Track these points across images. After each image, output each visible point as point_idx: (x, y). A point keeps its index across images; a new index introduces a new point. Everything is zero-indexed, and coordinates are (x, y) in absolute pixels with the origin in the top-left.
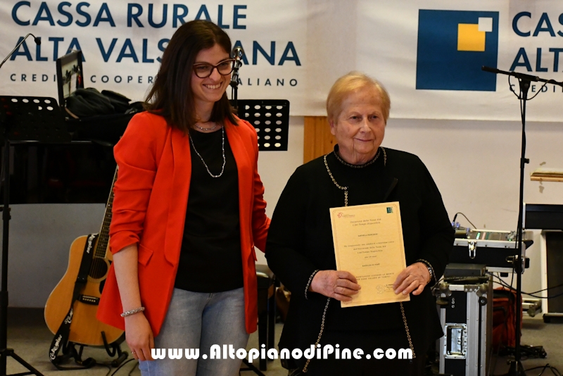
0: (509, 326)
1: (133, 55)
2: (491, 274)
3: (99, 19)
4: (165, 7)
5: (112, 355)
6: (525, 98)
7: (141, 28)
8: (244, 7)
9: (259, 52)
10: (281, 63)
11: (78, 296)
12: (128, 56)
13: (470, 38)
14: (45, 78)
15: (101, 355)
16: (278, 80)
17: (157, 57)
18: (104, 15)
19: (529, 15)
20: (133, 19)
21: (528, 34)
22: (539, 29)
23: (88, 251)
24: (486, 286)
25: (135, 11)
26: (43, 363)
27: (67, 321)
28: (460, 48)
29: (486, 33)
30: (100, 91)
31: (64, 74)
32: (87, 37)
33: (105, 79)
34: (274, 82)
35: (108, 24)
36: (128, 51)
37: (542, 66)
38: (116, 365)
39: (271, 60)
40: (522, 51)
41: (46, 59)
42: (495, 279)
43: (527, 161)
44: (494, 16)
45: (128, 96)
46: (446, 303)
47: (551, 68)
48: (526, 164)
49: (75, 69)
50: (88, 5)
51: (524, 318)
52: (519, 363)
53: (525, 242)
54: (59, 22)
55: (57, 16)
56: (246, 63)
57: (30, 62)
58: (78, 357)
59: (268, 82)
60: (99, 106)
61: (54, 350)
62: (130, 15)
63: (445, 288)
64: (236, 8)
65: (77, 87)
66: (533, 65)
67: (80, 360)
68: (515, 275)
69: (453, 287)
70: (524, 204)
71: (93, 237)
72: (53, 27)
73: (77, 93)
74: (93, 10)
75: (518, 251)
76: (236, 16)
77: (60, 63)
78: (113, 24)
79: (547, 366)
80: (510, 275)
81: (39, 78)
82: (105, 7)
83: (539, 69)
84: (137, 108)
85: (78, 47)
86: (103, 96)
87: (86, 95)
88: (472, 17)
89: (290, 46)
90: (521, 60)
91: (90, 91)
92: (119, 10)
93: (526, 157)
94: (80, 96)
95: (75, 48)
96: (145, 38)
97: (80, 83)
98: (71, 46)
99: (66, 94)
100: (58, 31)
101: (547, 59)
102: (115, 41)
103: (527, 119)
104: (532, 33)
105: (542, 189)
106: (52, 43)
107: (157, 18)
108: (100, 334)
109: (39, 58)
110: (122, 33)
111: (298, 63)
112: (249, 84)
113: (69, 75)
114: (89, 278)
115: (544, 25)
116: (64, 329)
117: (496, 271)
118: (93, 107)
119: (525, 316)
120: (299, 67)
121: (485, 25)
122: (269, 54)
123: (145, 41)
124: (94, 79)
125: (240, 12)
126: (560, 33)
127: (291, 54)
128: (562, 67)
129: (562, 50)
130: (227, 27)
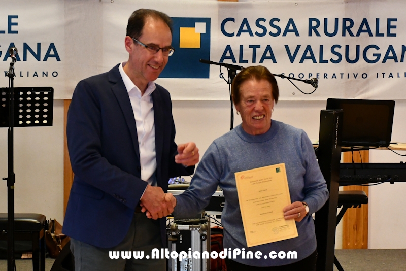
2: (209, 216)
8: (16, 17)
9: (28, 51)
10: (45, 59)
13: (190, 38)
16: (43, 73)
19: (233, 20)
21: (233, 35)
22: (241, 31)
24: (206, 226)
28: (181, 46)
29: (201, 34)
34: (40, 74)
37: (244, 59)
39: (38, 57)
40: (228, 48)
42: (212, 220)
44: (207, 21)
46: (176, 239)
47: (250, 60)
56: (19, 60)
59: (36, 74)
63: (174, 228)
64: (10, 17)
66: (237, 58)
69: (181, 227)
76: (10, 24)
83: (241, 61)
88: (190, 22)
89: (52, 46)
90: (228, 54)
101: (248, 53)
104: (236, 34)
111: (58, 59)
112: (21, 76)
115: (245, 28)
117: (212, 214)
120: (59, 62)
121: (200, 28)
122: (36, 53)
125: (13, 20)
126: (257, 33)
127: (53, 52)
128: (258, 59)
129: (259, 46)
130: (3, 32)
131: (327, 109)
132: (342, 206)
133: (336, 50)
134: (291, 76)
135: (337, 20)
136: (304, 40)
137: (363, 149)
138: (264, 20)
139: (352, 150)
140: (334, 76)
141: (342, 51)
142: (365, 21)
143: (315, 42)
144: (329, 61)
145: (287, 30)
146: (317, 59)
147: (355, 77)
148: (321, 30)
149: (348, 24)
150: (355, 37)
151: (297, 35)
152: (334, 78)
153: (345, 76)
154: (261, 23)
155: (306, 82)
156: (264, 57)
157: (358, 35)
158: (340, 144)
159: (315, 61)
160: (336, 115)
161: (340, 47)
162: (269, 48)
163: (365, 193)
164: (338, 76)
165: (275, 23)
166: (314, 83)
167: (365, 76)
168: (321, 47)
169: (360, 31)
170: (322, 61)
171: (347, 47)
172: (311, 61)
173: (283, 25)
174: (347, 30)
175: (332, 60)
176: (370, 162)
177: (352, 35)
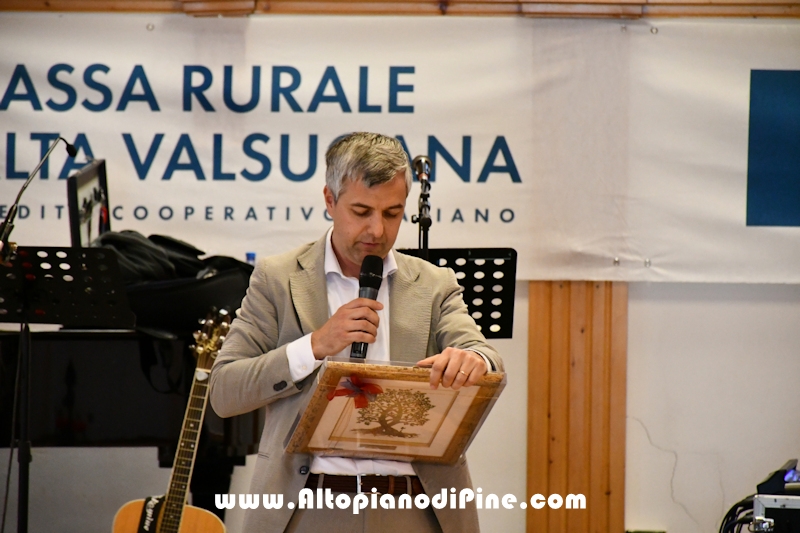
1: (195, 166)
3: (128, 96)
4: (257, 71)
7: (210, 114)
8: (410, 70)
9: (439, 157)
10: (483, 178)
12: (184, 167)
16: (478, 212)
17: (241, 169)
20: (194, 98)
25: (197, 79)
30: (146, 237)
32: (105, 131)
33: (140, 213)
34: (468, 214)
35: (145, 105)
36: (184, 162)
39: (464, 172)
41: (26, 175)
45: (199, 246)
50: (105, 69)
54: (51, 104)
55: (45, 92)
59: (458, 216)
60: (148, 266)
62: (187, 87)
64: (395, 71)
65: (100, 230)
72: (38, 113)
73: (104, 241)
74: (117, 80)
76: (395, 88)
78: (155, 107)
82: (139, 72)
84: (216, 267)
85: (91, 153)
86: (152, 245)
87: (119, 243)
89: (500, 144)
91: (130, 236)
92: (167, 79)
96: (218, 132)
97: (105, 224)
99: (84, 242)
100: (48, 120)
102: (158, 138)
106: (37, 144)
107: (242, 92)
109: (12, 174)
110: (172, 123)
111: (516, 178)
118: (136, 266)
120: (517, 185)
122: (460, 161)
123: (218, 139)
124: (118, 213)
125: (403, 79)
127: (502, 160)
130: (377, 109)
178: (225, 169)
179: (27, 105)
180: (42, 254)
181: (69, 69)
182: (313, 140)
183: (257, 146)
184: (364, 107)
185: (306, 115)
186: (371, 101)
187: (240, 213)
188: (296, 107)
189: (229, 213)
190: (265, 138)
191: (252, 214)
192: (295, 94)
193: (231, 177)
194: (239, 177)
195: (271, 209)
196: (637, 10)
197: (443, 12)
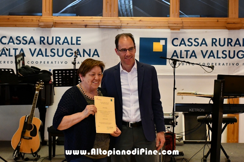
0: (171, 145)
1: (42, 54)
3: (30, 42)
4: (53, 37)
5: (35, 156)
6: (175, 67)
7: (45, 45)
8: (80, 37)
9: (85, 53)
10: (93, 56)
11: (23, 136)
12: (40, 54)
13: (157, 47)
14: (12, 62)
15: (31, 156)
18: (32, 41)
19: (177, 39)
20: (42, 42)
21: (177, 46)
22: (181, 44)
23: (26, 121)
25: (42, 39)
26: (11, 159)
27: (19, 145)
28: (154, 50)
29: (163, 45)
30: (30, 67)
31: (18, 61)
32: (26, 48)
33: (32, 62)
35: (33, 43)
36: (40, 53)
37: (182, 56)
38: (36, 160)
39: (89, 55)
40: (175, 51)
41: (12, 56)
42: (166, 129)
43: (176, 89)
44: (166, 39)
45: (40, 68)
47: (185, 57)
48: (175, 90)
49: (22, 59)
50: (26, 37)
51: (176, 142)
52: (174, 158)
53: (176, 116)
54: (16, 43)
55: (15, 41)
56: (81, 56)
57: (7, 57)
58: (23, 157)
60: (30, 72)
61: (14, 155)
62: (41, 40)
64: (77, 38)
65: (22, 65)
66: (179, 56)
67: (24, 158)
68: (172, 128)
70: (175, 103)
71: (28, 116)
72: (14, 45)
73: (22, 67)
74: (28, 39)
75: (173, 119)
76: (77, 41)
77: (16, 57)
78: (35, 44)
79: (183, 158)
80: (171, 127)
81: (10, 62)
82: (32, 38)
83: (181, 57)
84: (43, 72)
85: (23, 51)
86: (31, 68)
87: (25, 68)
88: (158, 40)
89: (96, 50)
90: (175, 54)
91: (27, 67)
92: (37, 39)
93: (175, 87)
94: (23, 68)
95: (22, 52)
96: (46, 48)
97: (23, 64)
98: (21, 51)
99: (18, 68)
100: (16, 46)
101: (184, 54)
102: (35, 49)
103: (175, 75)
104: (178, 45)
105: (182, 98)
106: (14, 50)
107: (50, 41)
108: (30, 150)
109: (10, 56)
110: (38, 47)
111: (99, 56)
113: (19, 61)
114: (27, 130)
115: (183, 42)
116: (18, 148)
118: (28, 72)
119: (177, 141)
120: (99, 58)
121: (162, 42)
122: (89, 53)
123: (46, 49)
124: (29, 62)
125: (79, 39)
126: (188, 45)
127: (96, 53)
128: (189, 56)
129: (189, 51)
130: (74, 44)
131: (217, 79)
132: (225, 123)
133: (224, 52)
134: (204, 64)
135: (225, 39)
136: (210, 48)
137: (234, 98)
138: (192, 39)
139: (229, 98)
140: (223, 64)
141: (227, 53)
142: (238, 40)
143: (214, 49)
144: (221, 58)
145: (202, 44)
146: (216, 56)
147: (233, 65)
148: (217, 43)
149: (230, 41)
150: (233, 47)
151: (207, 46)
152: (223, 65)
153: (228, 64)
154: (190, 40)
155: (209, 67)
156: (191, 56)
157: (234, 46)
158: (223, 95)
159: (214, 58)
160: (222, 82)
161: (226, 51)
162: (193, 51)
163: (236, 118)
164: (225, 64)
165: (197, 40)
166: (212, 67)
167: (237, 64)
168: (218, 51)
169: (235, 44)
170: (218, 57)
171: (229, 51)
172: (213, 57)
173: (200, 41)
174: (229, 43)
175: (222, 57)
176: (240, 103)
177: (231, 46)
178: (47, 55)
179: (12, 43)
180: (10, 70)
181: (20, 37)
182: (63, 50)
183: (53, 51)
184: (72, 44)
185: (62, 45)
186: (73, 43)
187: (50, 63)
188: (60, 44)
189: (48, 63)
190: (54, 49)
191: (52, 62)
192: (60, 42)
193: (48, 56)
194: (50, 56)
195: (55, 62)
196: (120, 27)
197: (86, 27)
